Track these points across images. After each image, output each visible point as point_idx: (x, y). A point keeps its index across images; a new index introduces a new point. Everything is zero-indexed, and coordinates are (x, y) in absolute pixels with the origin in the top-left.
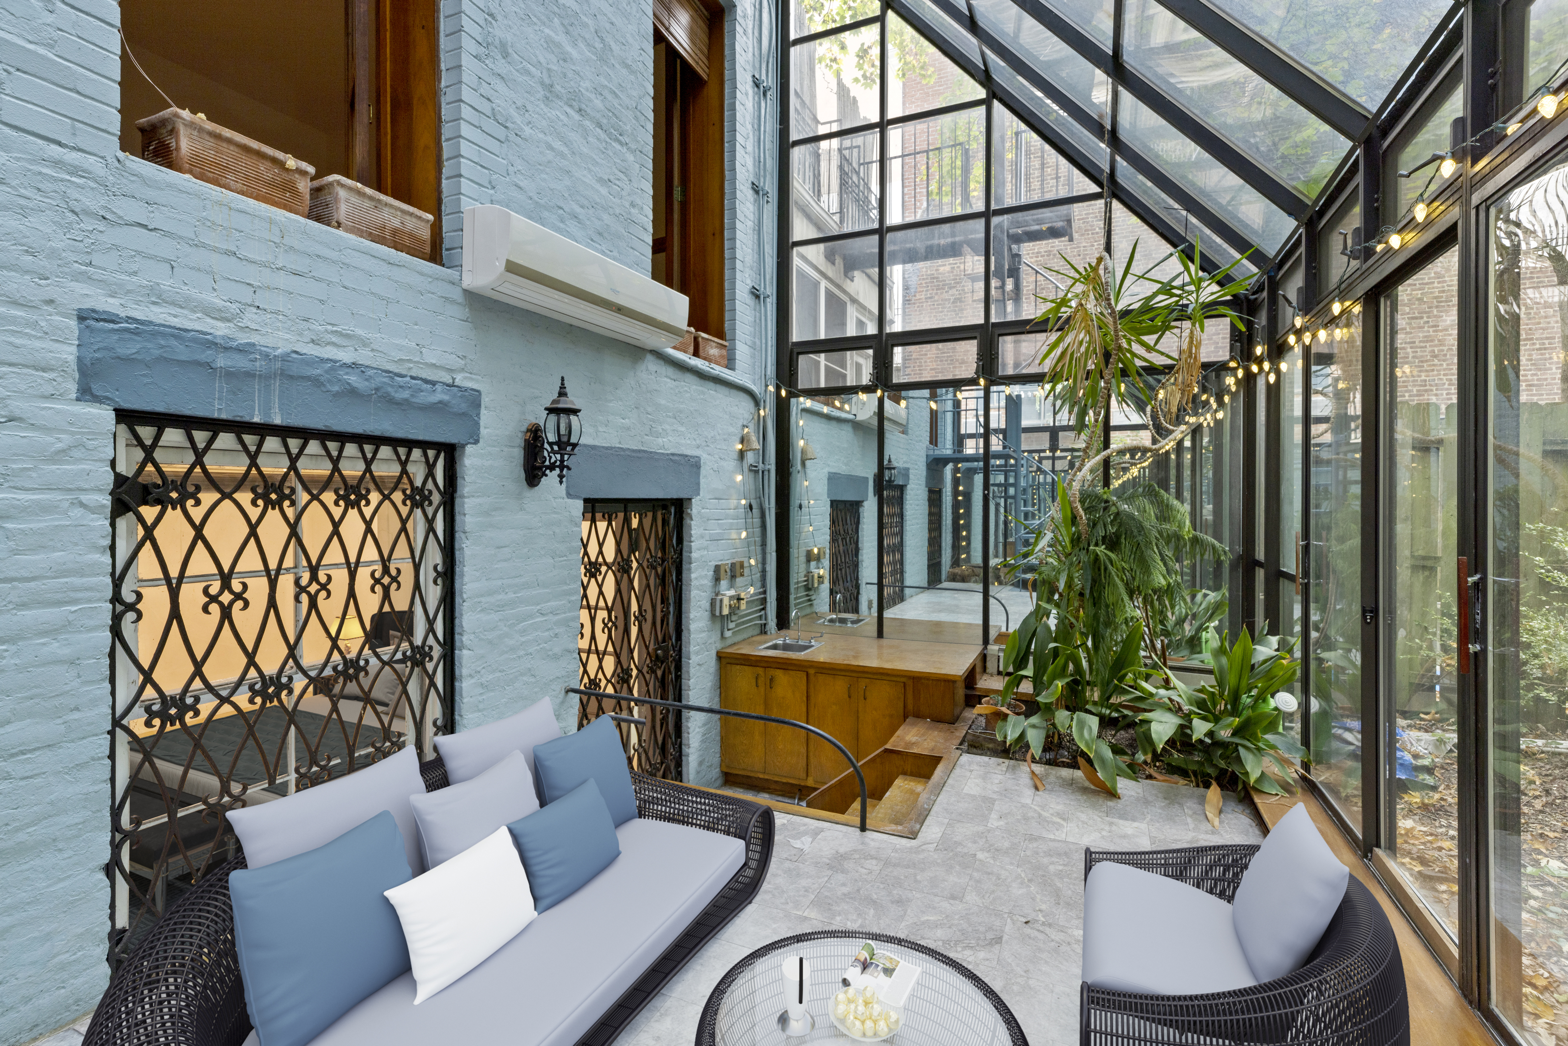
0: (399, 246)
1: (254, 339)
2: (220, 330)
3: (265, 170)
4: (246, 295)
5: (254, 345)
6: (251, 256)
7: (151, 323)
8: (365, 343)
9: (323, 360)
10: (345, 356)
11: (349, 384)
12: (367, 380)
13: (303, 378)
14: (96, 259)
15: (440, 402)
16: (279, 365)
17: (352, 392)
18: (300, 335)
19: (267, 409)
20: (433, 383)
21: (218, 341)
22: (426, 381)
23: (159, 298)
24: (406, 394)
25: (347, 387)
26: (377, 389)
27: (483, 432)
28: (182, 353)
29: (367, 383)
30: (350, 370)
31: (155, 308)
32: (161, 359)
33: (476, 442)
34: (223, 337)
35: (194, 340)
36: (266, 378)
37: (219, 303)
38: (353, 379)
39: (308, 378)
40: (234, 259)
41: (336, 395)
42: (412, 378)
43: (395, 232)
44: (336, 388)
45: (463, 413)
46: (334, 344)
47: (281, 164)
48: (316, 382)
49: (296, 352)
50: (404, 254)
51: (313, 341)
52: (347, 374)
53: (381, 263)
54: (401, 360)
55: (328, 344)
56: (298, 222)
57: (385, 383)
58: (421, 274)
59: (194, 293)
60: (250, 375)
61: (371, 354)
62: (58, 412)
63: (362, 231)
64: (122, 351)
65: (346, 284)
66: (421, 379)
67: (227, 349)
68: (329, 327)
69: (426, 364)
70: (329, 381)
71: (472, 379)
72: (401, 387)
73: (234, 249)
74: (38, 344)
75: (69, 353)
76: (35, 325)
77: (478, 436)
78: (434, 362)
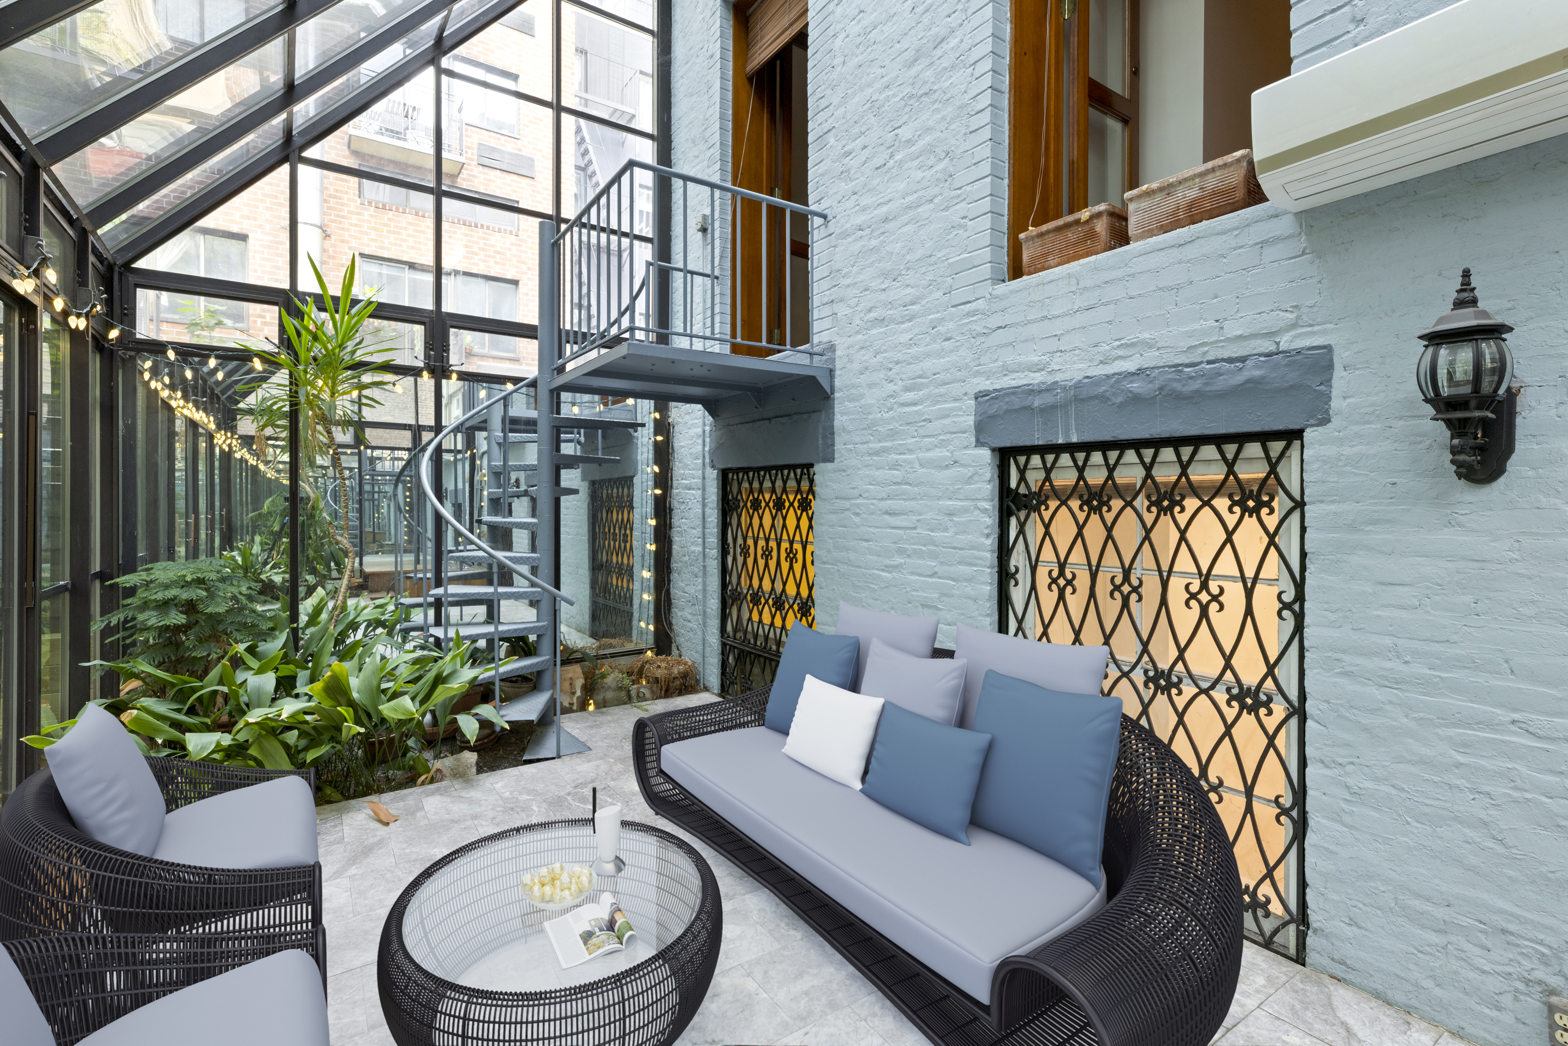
0: (1198, 218)
1: (1058, 377)
2: (1036, 378)
3: (1072, 235)
4: (1053, 344)
5: (1057, 382)
6: (1056, 313)
7: (1003, 389)
8: (1149, 345)
9: (1108, 377)
10: (1130, 366)
11: (1130, 392)
12: (1151, 382)
13: (1091, 398)
14: (982, 361)
15: (1248, 381)
16: (1072, 393)
17: (1136, 399)
18: (1091, 360)
19: (1067, 432)
20: (1243, 359)
21: (1036, 388)
22: (1230, 360)
23: (1007, 370)
24: (1196, 385)
25: (1130, 395)
26: (1161, 389)
27: (1336, 404)
28: (1017, 403)
29: (1151, 386)
30: (1136, 377)
31: (1005, 379)
32: (1008, 411)
33: (1325, 421)
34: (1038, 384)
35: (1023, 392)
36: (1065, 406)
37: (1035, 359)
38: (1136, 386)
39: (1096, 397)
40: (1046, 321)
41: (1121, 405)
42: (1209, 362)
43: (1191, 205)
44: (1119, 399)
45: (1292, 387)
46: (1120, 357)
47: (1077, 222)
48: (1103, 398)
49: (1087, 377)
50: (1204, 222)
51: (1101, 362)
52: (1131, 382)
53: (1170, 251)
54: (1190, 348)
55: (1116, 359)
56: (1089, 262)
57: (1170, 380)
58: (1223, 233)
59: (1023, 359)
60: (1054, 407)
61: (1157, 353)
62: (969, 455)
63: (1152, 230)
64: (991, 412)
65: (1131, 294)
66: (1223, 360)
67: (1040, 392)
68: (1118, 343)
69: (1228, 340)
70: (1114, 394)
71: (1313, 333)
72: (1191, 378)
73: (1045, 314)
74: (962, 419)
75: (970, 421)
76: (960, 409)
77: (1327, 412)
78: (1239, 333)
